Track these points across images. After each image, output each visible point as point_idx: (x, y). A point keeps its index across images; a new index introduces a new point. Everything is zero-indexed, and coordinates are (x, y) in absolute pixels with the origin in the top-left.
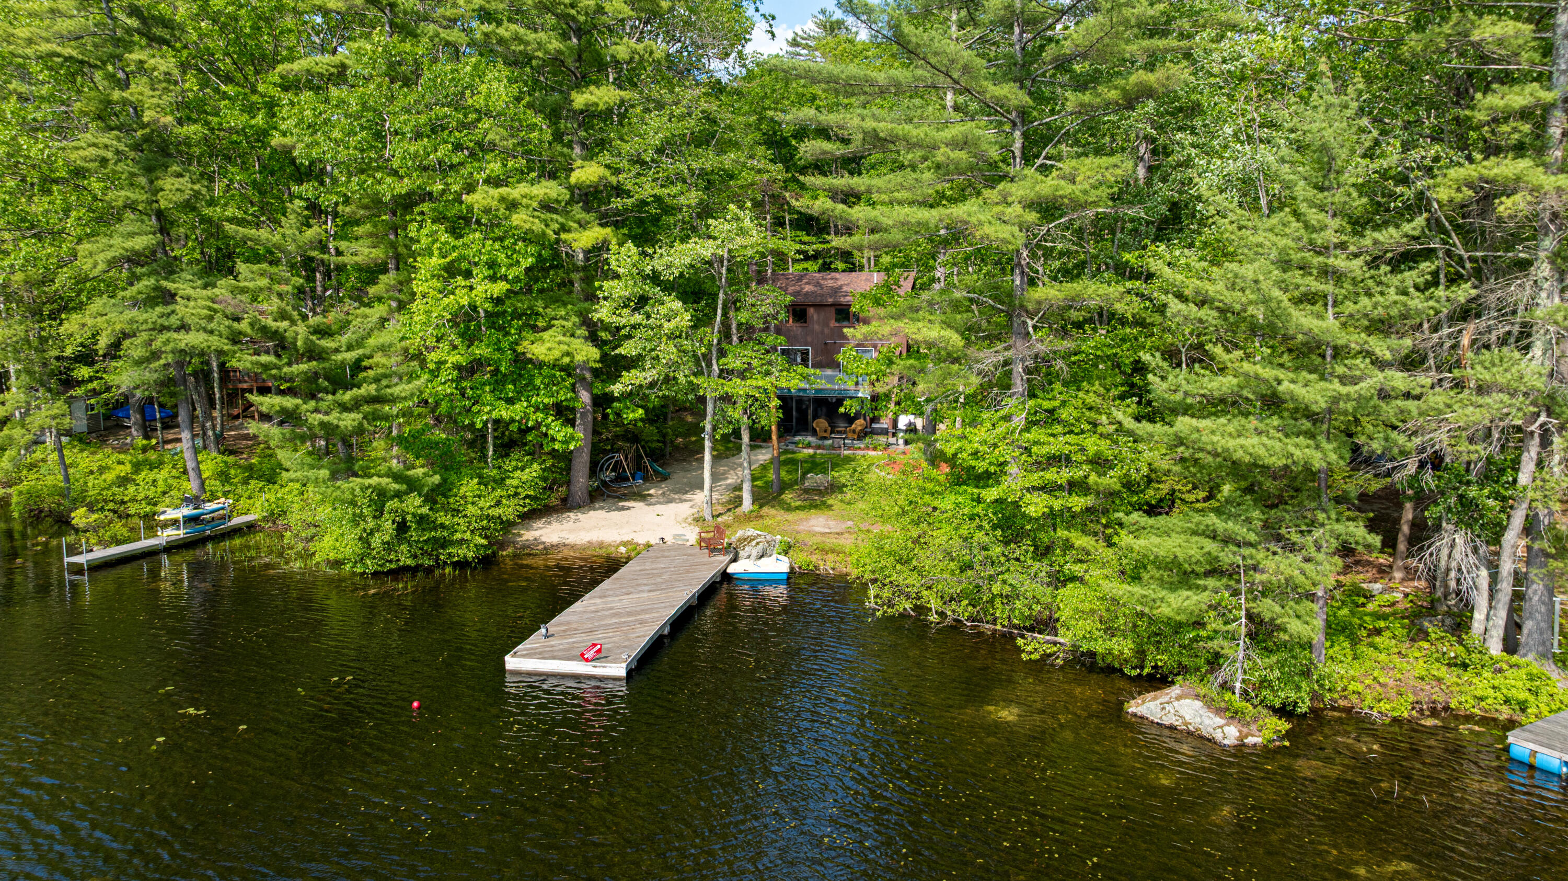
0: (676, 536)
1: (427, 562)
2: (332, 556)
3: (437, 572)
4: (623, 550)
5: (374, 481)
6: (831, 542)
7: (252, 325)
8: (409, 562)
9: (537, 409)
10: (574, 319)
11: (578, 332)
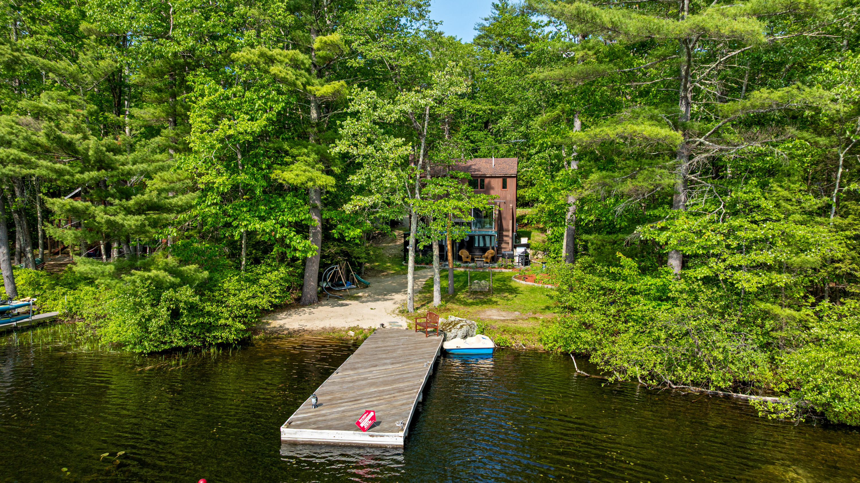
0: (391, 323)
1: (196, 343)
2: (115, 339)
3: (204, 352)
4: (352, 333)
5: (153, 273)
7: (48, 135)
8: (182, 343)
9: (283, 226)
10: (313, 156)
11: (317, 166)
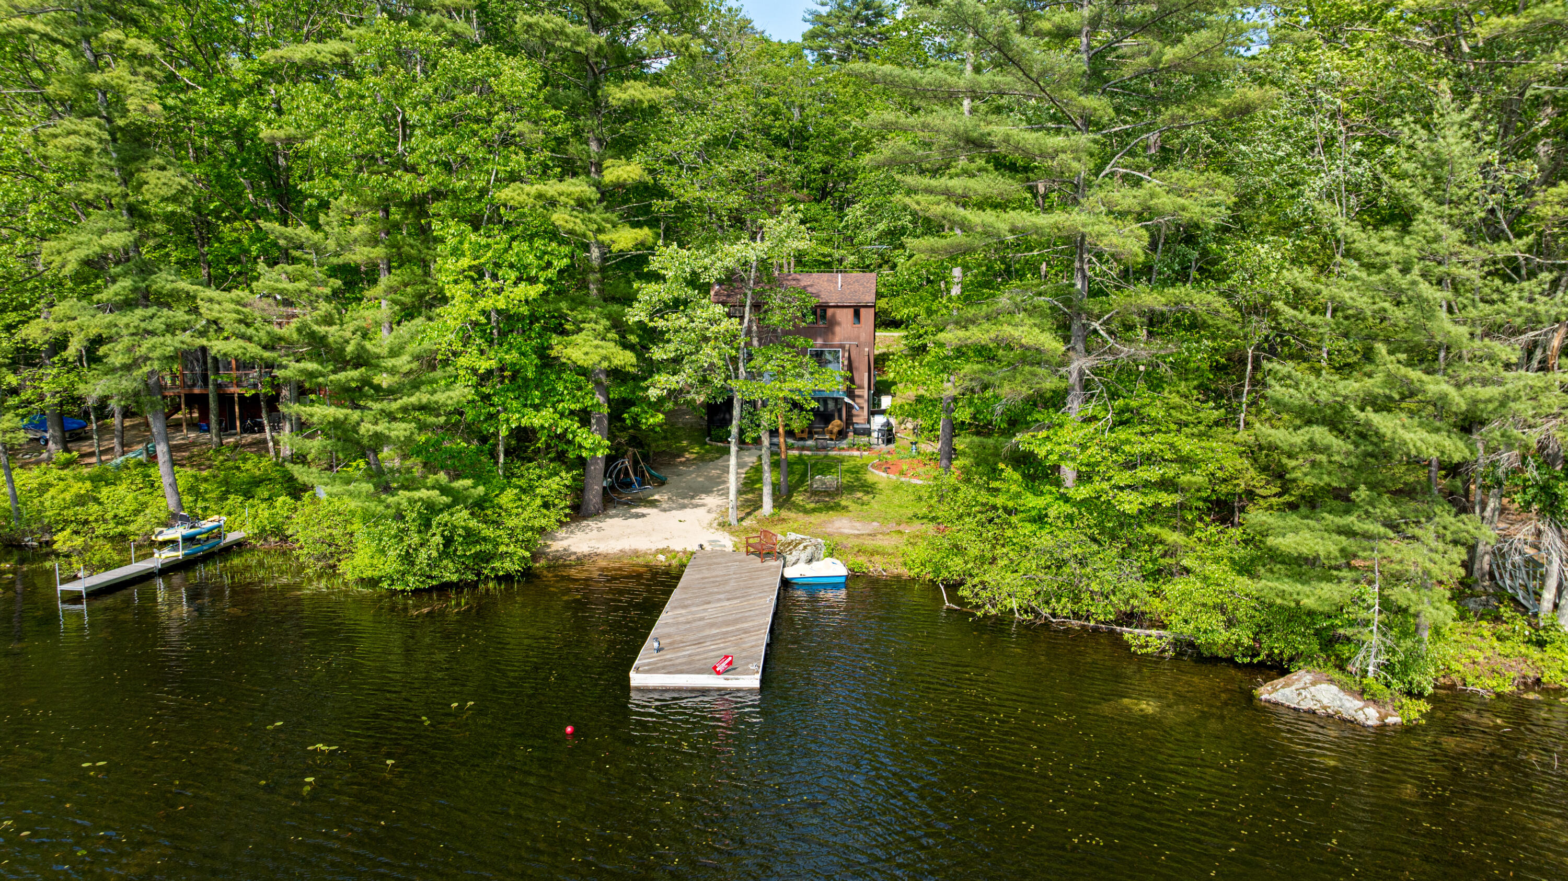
0: (711, 542)
1: (471, 577)
2: (368, 573)
3: (481, 586)
4: (661, 558)
5: (423, 493)
6: (870, 543)
7: (299, 330)
8: (455, 578)
9: (562, 415)
10: (605, 322)
11: (609, 335)
